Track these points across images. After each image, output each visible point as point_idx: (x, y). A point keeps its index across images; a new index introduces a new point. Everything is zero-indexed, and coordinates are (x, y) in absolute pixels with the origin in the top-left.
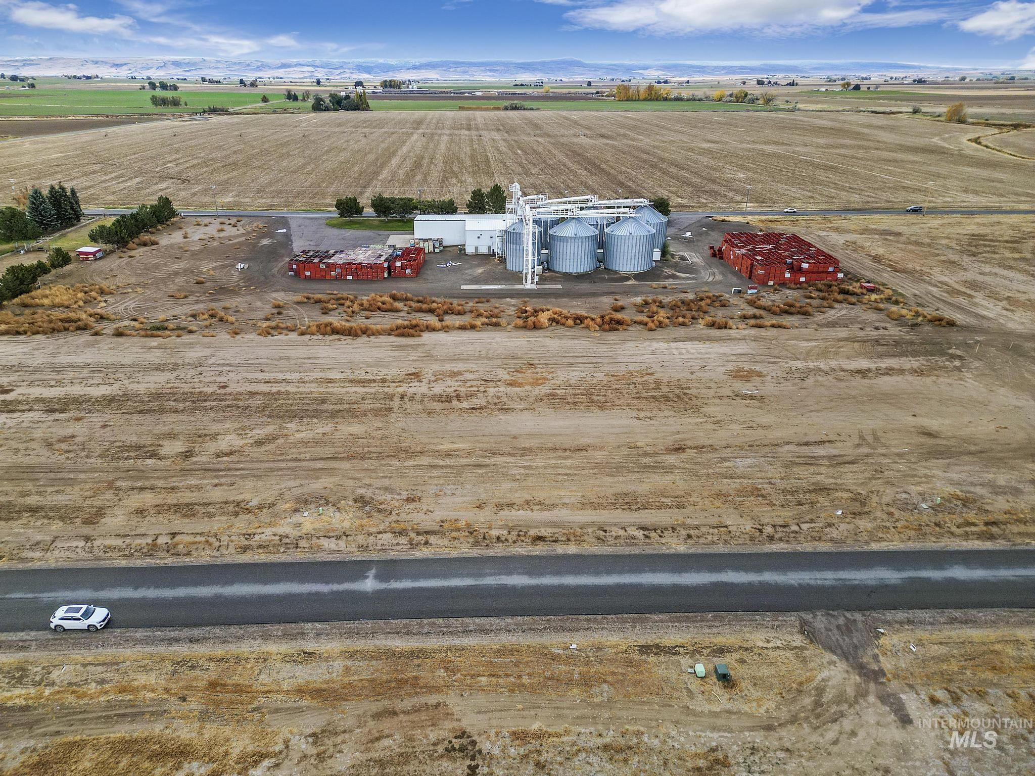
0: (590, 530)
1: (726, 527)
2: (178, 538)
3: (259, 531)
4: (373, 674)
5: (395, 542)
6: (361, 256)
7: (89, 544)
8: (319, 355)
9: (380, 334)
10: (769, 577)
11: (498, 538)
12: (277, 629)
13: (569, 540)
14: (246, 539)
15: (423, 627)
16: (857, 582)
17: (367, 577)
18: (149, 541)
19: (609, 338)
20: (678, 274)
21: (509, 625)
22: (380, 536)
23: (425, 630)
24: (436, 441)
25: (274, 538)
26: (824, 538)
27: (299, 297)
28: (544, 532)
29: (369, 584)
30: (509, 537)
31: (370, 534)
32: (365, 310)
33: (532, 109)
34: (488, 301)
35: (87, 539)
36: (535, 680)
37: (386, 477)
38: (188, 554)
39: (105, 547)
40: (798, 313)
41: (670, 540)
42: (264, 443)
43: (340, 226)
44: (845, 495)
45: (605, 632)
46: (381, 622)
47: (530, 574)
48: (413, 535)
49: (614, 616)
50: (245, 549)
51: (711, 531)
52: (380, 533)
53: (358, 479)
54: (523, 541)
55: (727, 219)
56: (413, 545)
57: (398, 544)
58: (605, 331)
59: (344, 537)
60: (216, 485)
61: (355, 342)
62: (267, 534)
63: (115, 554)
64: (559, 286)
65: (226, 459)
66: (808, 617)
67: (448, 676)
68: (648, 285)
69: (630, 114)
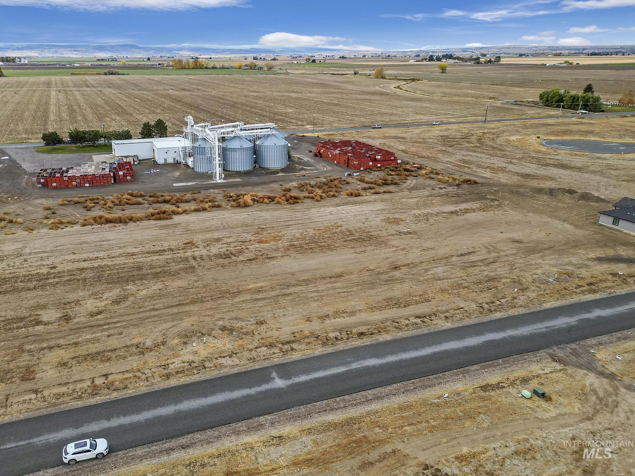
0: (388, 323)
1: (462, 308)
2: (111, 378)
3: (169, 361)
4: (335, 441)
5: (271, 352)
6: (89, 169)
7: (39, 395)
8: (109, 238)
9: (143, 220)
10: (510, 333)
11: (336, 338)
12: (241, 426)
13: (380, 332)
14: (164, 369)
15: (339, 403)
16: (557, 327)
17: (274, 379)
18: (89, 383)
19: (297, 208)
20: (305, 167)
21: (391, 391)
22: (258, 350)
23: (342, 405)
24: (243, 283)
25: (184, 364)
26: (517, 306)
27: (60, 201)
28: (363, 329)
29: (279, 383)
30: (342, 336)
31: (251, 350)
32: (117, 205)
33: (124, 74)
34: (199, 192)
35: (36, 392)
36: (439, 421)
37: (229, 311)
38: (126, 387)
39: (55, 395)
40: (392, 184)
41: (437, 321)
42: (120, 302)
43: (49, 152)
44: (508, 280)
45: (450, 383)
46: (309, 406)
47: (377, 356)
48: (280, 346)
49: (448, 372)
50: (168, 376)
51: (456, 312)
52: (257, 348)
53: (211, 315)
54: (352, 337)
55: (305, 135)
56: (285, 353)
57: (274, 353)
58: (290, 204)
59: (234, 355)
60: (109, 336)
61: (127, 227)
62: (176, 364)
63: (66, 399)
64: (239, 180)
65: (99, 316)
66: (551, 351)
67: (384, 431)
68: (293, 175)
69: (191, 77)
